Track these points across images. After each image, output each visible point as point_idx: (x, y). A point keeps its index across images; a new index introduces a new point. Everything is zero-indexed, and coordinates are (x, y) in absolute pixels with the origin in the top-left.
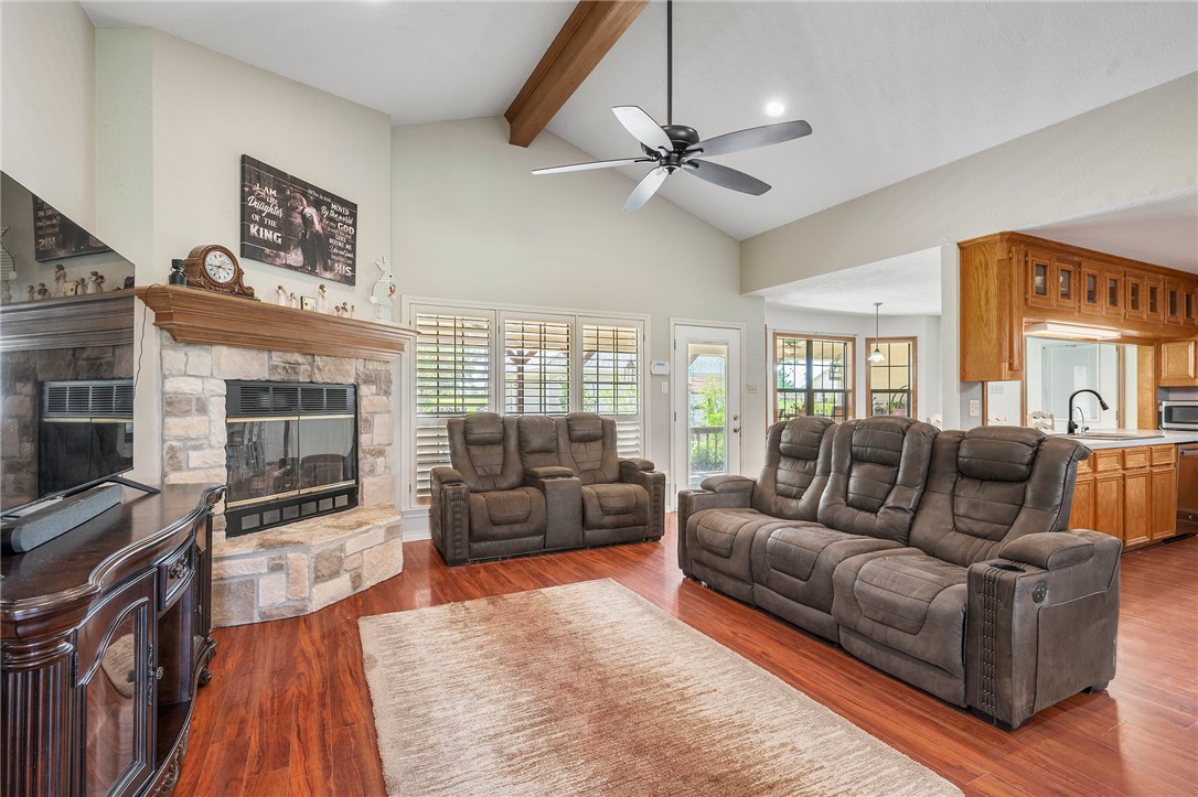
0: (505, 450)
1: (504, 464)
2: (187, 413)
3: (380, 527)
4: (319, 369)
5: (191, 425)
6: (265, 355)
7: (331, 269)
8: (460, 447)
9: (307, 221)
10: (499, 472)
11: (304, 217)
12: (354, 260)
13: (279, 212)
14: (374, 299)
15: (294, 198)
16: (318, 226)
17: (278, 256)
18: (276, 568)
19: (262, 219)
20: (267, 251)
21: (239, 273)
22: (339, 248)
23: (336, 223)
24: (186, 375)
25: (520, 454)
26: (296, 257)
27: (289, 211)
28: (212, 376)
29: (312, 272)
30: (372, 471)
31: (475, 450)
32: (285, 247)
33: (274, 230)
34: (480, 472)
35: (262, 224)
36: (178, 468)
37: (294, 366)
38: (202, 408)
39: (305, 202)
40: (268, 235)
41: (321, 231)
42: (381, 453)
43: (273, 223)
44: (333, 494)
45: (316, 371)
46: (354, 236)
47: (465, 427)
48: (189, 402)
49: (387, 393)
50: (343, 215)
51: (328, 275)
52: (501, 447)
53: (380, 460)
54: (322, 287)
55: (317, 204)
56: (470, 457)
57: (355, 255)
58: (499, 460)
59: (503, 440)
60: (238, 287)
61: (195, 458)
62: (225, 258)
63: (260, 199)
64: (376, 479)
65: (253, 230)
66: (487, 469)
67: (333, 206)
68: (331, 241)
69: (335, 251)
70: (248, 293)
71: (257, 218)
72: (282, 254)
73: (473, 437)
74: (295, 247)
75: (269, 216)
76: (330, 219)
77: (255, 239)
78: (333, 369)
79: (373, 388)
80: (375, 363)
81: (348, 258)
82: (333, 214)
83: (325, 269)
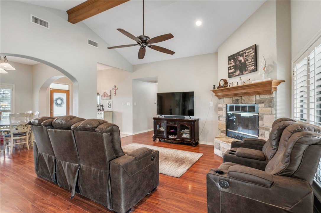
4: (244, 100)
5: (220, 113)
11: (239, 61)
13: (234, 64)
15: (237, 58)
16: (243, 61)
17: (234, 74)
20: (232, 74)
22: (249, 62)
24: (220, 104)
27: (236, 62)
28: (224, 104)
29: (242, 74)
32: (235, 71)
35: (231, 69)
38: (222, 110)
39: (239, 57)
40: (232, 71)
42: (267, 129)
43: (233, 68)
46: (254, 56)
48: (220, 108)
50: (250, 52)
54: (240, 78)
61: (221, 119)
63: (230, 64)
67: (247, 52)
69: (248, 64)
72: (235, 73)
74: (238, 70)
75: (232, 66)
76: (246, 56)
77: (230, 73)
78: (248, 99)
79: (263, 105)
80: (264, 95)
81: (253, 64)
82: (247, 54)
83: (245, 71)
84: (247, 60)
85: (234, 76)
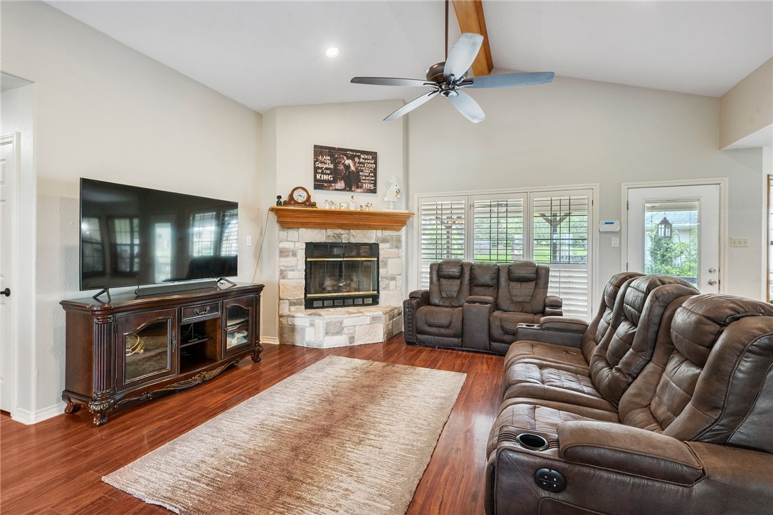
0: (461, 283)
1: (459, 291)
2: (287, 256)
3: (367, 316)
4: (353, 236)
5: (290, 261)
6: (324, 231)
7: (361, 187)
8: (435, 278)
9: (348, 167)
10: (455, 295)
11: (344, 165)
12: (375, 181)
13: (332, 166)
14: (386, 199)
15: (340, 157)
16: (353, 168)
17: (331, 186)
18: (312, 325)
19: (323, 171)
20: (325, 184)
21: (309, 197)
22: (366, 176)
23: (364, 164)
24: (287, 241)
25: (470, 287)
26: (341, 185)
27: (336, 165)
28: (299, 241)
29: (350, 190)
30: (387, 288)
31: (444, 281)
32: (335, 181)
33: (329, 174)
34: (444, 295)
35: (322, 173)
36: (284, 278)
37: (339, 236)
38: (294, 255)
39: (345, 158)
40: (326, 177)
41: (354, 170)
42: (393, 279)
43: (328, 172)
44: (363, 297)
45: (352, 237)
46: (375, 169)
47: (439, 268)
48: (289, 251)
49: (398, 247)
50: (368, 159)
51: (359, 190)
52: (459, 281)
53: (392, 283)
54: (352, 197)
55: (352, 158)
56: (440, 285)
57: (376, 178)
58: (457, 289)
59: (461, 276)
60: (308, 202)
61: (290, 274)
62: (302, 191)
63: (321, 162)
64: (390, 292)
65: (318, 177)
66: (449, 294)
67: (362, 156)
68: (361, 173)
69: (364, 178)
70: (314, 205)
71: (320, 171)
72: (333, 184)
73: (442, 273)
74: (340, 180)
75: (326, 169)
76: (360, 163)
77: (319, 181)
78: (361, 236)
79: (388, 245)
80: (389, 232)
81: (372, 180)
82: (361, 160)
83: (358, 188)
84: (362, 171)
85: (331, 188)
